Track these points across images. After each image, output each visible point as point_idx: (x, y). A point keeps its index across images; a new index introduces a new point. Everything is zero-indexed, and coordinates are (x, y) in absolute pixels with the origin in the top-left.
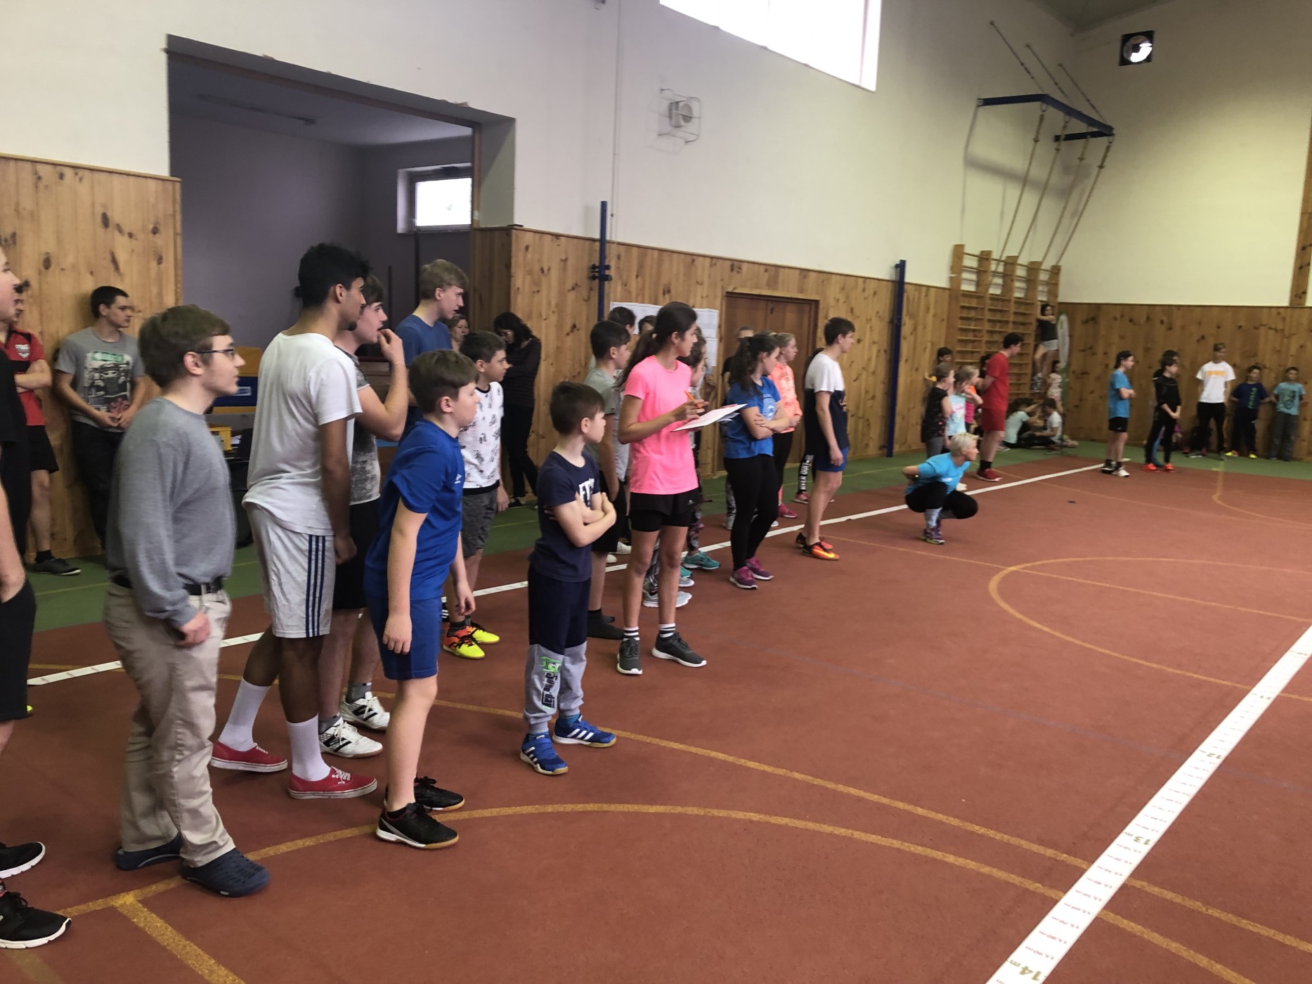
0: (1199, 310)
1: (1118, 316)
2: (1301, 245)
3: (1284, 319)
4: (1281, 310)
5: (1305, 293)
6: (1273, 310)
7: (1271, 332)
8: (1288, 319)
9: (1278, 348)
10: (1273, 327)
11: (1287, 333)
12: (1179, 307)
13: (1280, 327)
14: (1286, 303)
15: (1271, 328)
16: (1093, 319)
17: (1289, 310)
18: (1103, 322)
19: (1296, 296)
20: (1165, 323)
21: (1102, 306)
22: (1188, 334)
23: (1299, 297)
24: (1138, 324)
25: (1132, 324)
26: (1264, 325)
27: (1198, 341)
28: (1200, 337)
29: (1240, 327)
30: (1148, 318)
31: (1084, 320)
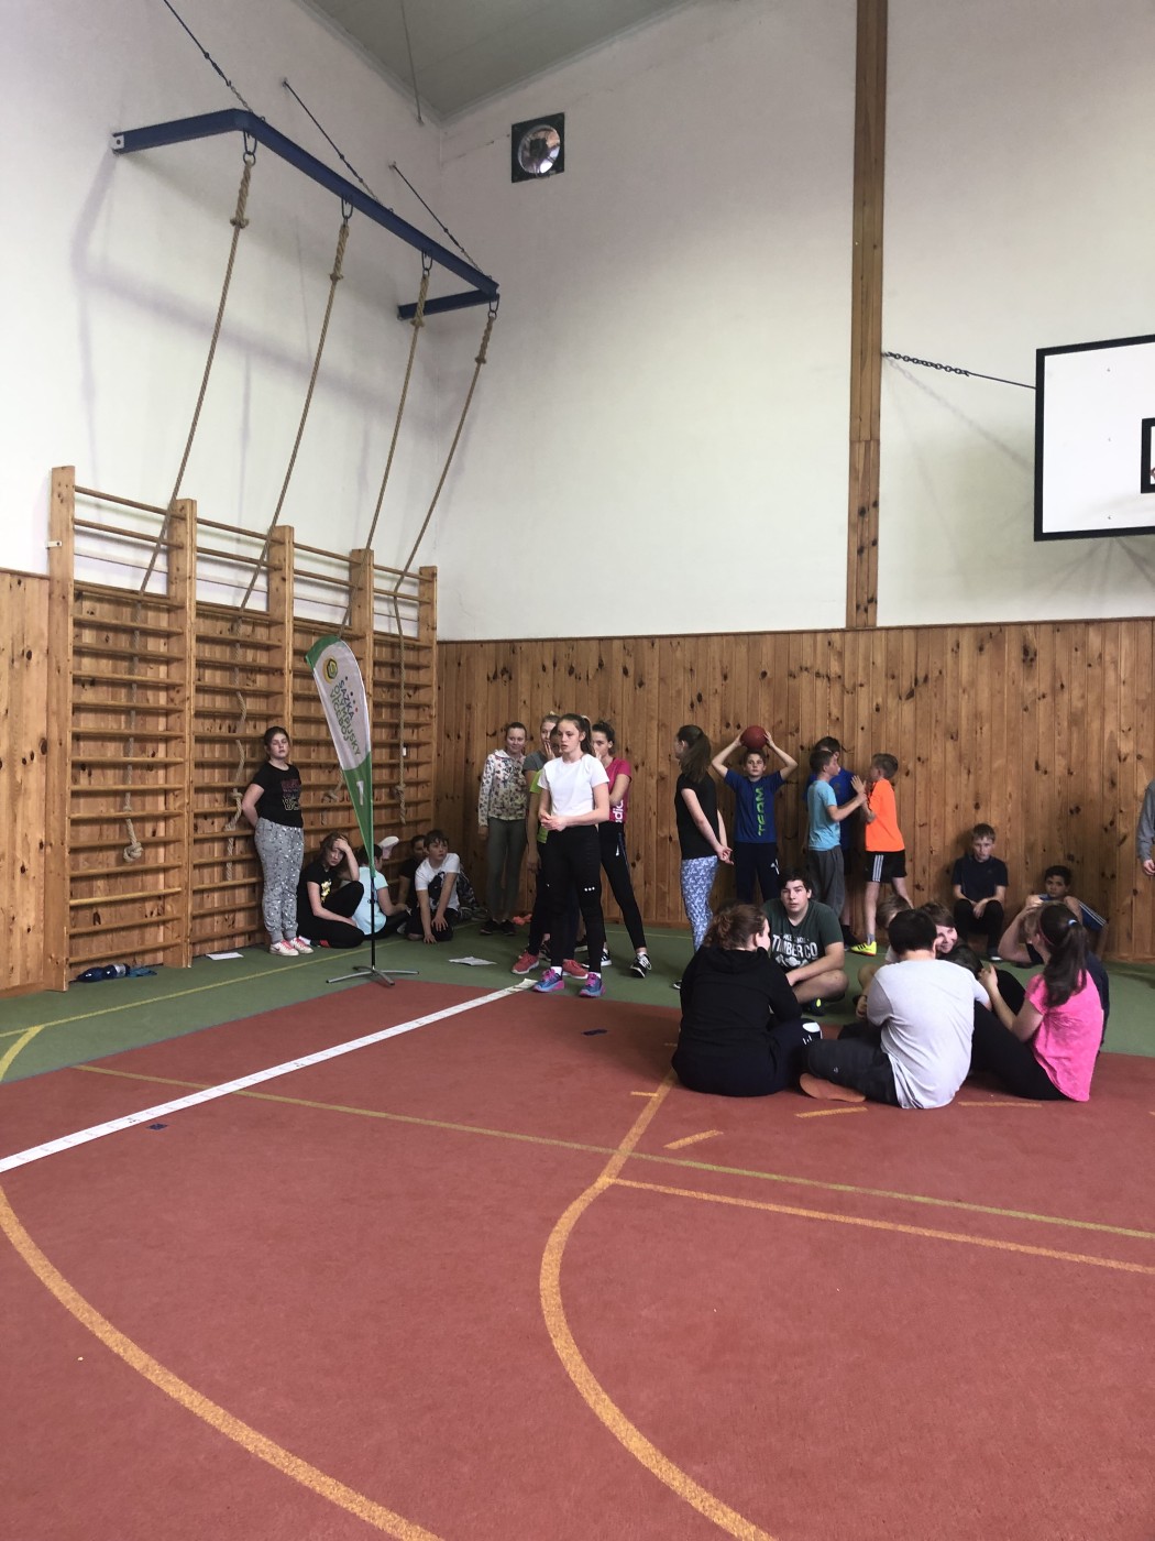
0: (687, 643)
1: (549, 664)
2: (856, 506)
3: (840, 655)
4: (836, 637)
5: (873, 600)
6: (819, 636)
7: (821, 684)
8: (847, 654)
9: (835, 712)
10: (822, 672)
11: (848, 685)
12: (652, 639)
13: (835, 668)
14: (842, 624)
15: (818, 675)
16: (505, 671)
17: (849, 636)
18: (523, 677)
19: (858, 607)
20: (631, 672)
21: (518, 645)
22: (673, 692)
23: (862, 608)
24: (583, 676)
25: (573, 677)
26: (806, 669)
27: (692, 705)
28: (695, 698)
29: (764, 674)
30: (601, 665)
31: (491, 676)
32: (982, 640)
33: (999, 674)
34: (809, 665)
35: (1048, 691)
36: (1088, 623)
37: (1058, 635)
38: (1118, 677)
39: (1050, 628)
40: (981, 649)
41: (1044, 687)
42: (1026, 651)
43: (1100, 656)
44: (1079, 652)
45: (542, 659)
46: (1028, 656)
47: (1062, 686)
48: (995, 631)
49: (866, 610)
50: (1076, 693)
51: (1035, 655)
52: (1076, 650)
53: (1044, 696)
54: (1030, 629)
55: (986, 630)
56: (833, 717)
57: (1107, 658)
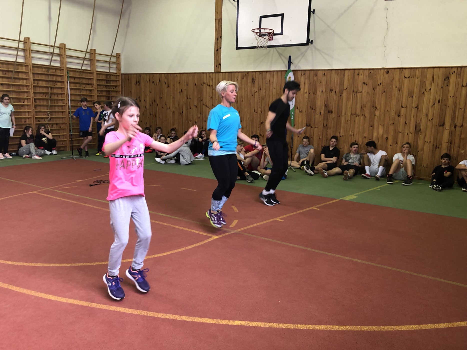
0: (179, 75)
1: (148, 81)
2: (216, 38)
3: (212, 79)
4: (211, 74)
5: (220, 64)
6: (208, 74)
7: (208, 87)
8: (214, 79)
9: (211, 96)
10: (208, 84)
12: (171, 74)
13: (211, 84)
14: (213, 71)
15: (207, 85)
16: (139, 82)
17: (214, 74)
18: (143, 84)
19: (216, 66)
20: (166, 83)
21: (141, 75)
22: (176, 89)
23: (217, 66)
24: (156, 84)
25: (154, 84)
26: (205, 83)
27: (180, 92)
28: (181, 90)
29: (196, 84)
30: (160, 81)
31: (135, 83)
32: (243, 76)
33: (247, 85)
34: (205, 82)
35: (257, 91)
36: (267, 72)
37: (260, 75)
38: (273, 87)
39: (258, 73)
40: (243, 79)
41: (257, 90)
42: (253, 80)
43: (270, 81)
44: (265, 80)
45: (147, 79)
46: (253, 81)
47: (261, 89)
48: (246, 73)
49: (218, 67)
50: (264, 91)
51: (255, 80)
52: (264, 79)
53: (257, 92)
54: (254, 73)
55: (244, 73)
56: (211, 97)
57: (271, 81)
